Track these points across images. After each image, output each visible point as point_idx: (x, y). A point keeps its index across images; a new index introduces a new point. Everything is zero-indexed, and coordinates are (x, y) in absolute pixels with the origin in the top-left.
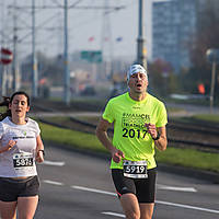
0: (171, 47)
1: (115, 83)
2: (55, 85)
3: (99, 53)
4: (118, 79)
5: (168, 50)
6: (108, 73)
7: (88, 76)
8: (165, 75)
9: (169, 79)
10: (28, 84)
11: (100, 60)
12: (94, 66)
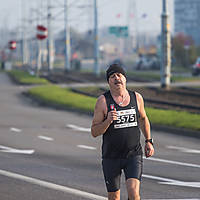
0: (192, 21)
1: (141, 56)
2: (86, 58)
3: (126, 28)
4: (143, 52)
5: (189, 25)
6: (134, 46)
7: (116, 50)
8: (187, 47)
9: (190, 51)
10: (61, 58)
11: (126, 35)
12: (121, 40)
